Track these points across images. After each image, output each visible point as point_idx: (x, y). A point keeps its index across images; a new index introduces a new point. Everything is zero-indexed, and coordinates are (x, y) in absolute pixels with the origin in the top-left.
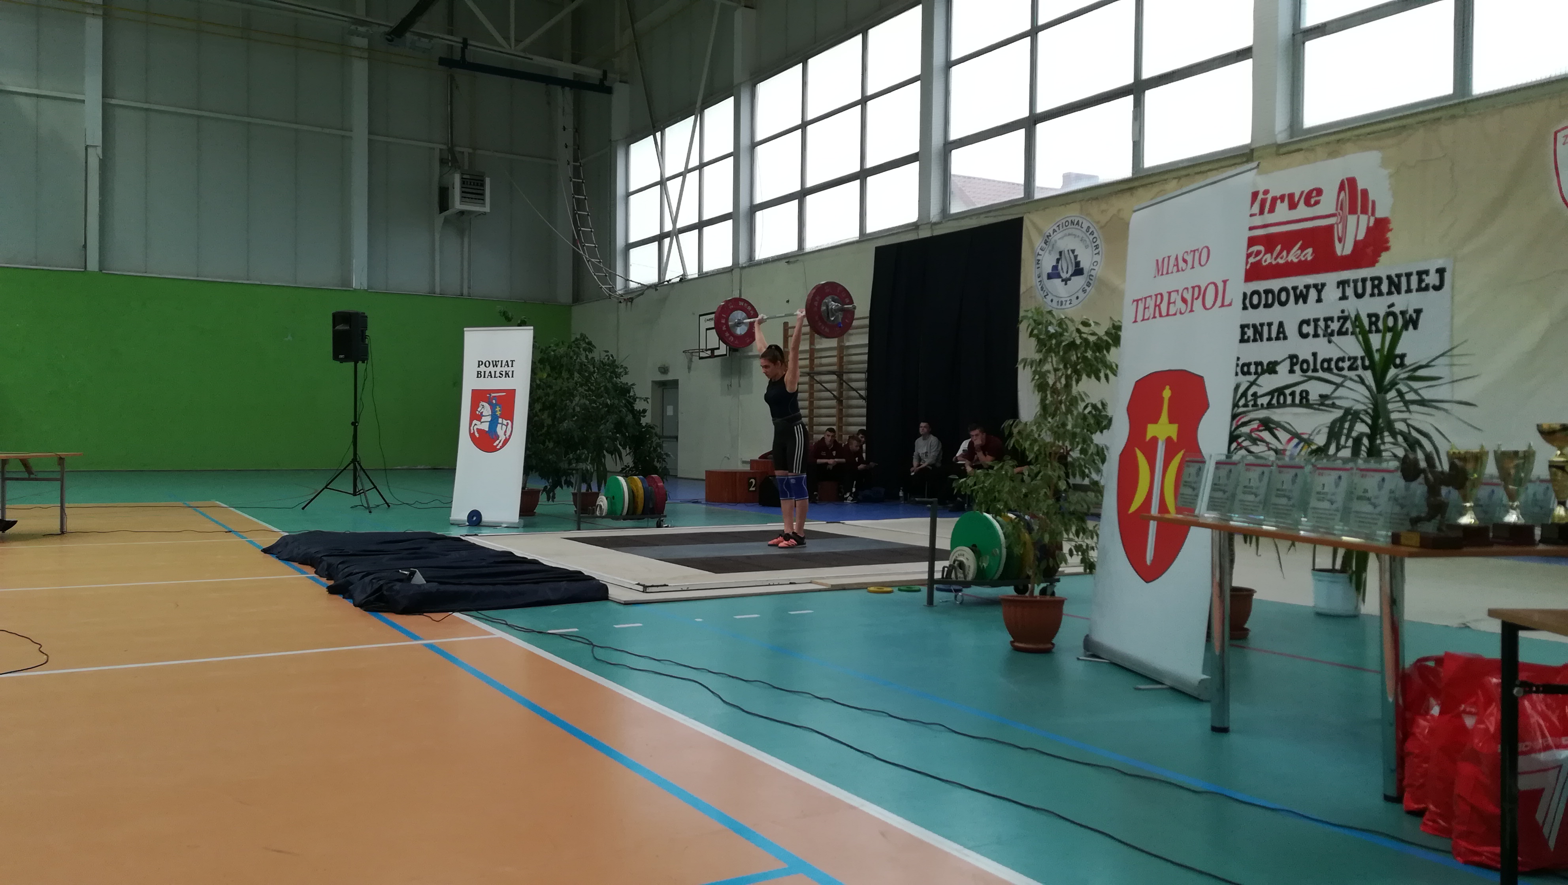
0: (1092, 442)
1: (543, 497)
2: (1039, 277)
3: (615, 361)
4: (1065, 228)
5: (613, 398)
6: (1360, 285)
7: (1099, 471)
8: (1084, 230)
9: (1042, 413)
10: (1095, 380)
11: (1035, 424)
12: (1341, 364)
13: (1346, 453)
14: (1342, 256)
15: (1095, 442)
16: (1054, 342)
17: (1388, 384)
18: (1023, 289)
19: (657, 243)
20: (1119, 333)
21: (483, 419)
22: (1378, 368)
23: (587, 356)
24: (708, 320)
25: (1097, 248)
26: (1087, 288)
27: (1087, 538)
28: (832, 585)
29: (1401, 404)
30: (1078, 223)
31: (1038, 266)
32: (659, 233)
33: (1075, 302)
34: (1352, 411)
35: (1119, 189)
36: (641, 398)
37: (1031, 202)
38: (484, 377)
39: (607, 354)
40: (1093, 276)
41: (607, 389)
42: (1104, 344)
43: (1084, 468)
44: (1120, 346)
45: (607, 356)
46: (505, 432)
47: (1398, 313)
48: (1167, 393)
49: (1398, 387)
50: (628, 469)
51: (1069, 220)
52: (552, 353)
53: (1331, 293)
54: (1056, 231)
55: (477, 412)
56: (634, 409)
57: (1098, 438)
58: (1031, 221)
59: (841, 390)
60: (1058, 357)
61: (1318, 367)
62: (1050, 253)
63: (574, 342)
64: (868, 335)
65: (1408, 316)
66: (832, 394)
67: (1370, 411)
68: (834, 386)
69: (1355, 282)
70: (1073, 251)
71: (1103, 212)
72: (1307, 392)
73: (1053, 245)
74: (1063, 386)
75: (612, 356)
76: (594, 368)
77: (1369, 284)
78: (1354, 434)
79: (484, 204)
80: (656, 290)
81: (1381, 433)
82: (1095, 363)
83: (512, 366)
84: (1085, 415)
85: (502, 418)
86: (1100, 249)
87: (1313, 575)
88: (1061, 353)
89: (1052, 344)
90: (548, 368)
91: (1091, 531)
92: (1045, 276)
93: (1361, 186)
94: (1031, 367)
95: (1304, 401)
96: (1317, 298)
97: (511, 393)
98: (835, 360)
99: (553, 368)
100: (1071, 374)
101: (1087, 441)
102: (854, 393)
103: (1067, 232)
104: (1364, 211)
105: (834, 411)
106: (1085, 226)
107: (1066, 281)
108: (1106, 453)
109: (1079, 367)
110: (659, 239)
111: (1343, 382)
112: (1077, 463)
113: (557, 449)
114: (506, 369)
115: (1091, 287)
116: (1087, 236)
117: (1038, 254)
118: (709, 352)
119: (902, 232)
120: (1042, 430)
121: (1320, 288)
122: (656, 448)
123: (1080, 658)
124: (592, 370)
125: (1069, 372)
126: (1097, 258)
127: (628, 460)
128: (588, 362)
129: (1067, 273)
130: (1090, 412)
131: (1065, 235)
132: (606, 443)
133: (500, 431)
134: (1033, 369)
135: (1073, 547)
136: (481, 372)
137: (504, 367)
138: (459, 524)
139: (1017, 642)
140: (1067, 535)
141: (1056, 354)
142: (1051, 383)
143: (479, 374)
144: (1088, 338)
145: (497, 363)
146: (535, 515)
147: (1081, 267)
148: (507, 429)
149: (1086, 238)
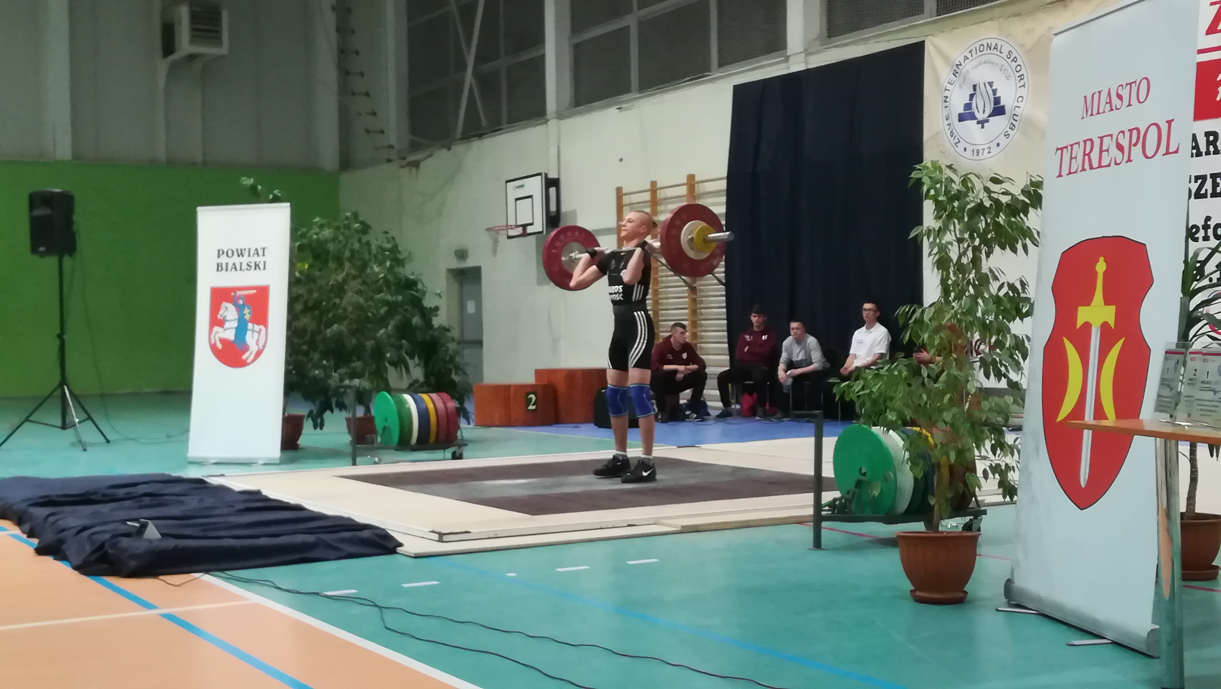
0: (1010, 333)
1: (308, 425)
2: (947, 120)
3: (397, 245)
4: (979, 53)
5: (396, 293)
7: (1018, 367)
8: (1004, 56)
10: (1010, 252)
15: (1013, 332)
18: (926, 136)
20: (1040, 191)
21: (227, 325)
23: (360, 240)
24: (517, 187)
25: (1021, 79)
26: (1010, 132)
27: (1005, 455)
28: (682, 527)
30: (996, 48)
31: (946, 104)
33: (995, 150)
36: (432, 292)
38: (227, 270)
39: (388, 235)
40: (1018, 115)
42: (1019, 206)
43: (999, 365)
44: (1041, 208)
45: (386, 238)
46: (258, 340)
48: (1101, 267)
50: (417, 385)
51: (985, 43)
52: (315, 237)
54: (968, 59)
55: (219, 317)
56: (423, 306)
57: (1018, 327)
58: (935, 46)
60: (962, 224)
62: (960, 87)
63: (343, 221)
66: (683, 279)
70: (991, 84)
71: (1028, 31)
73: (965, 78)
74: (969, 261)
75: (393, 238)
76: (370, 254)
79: (220, 45)
80: (449, 149)
82: (1009, 230)
83: (264, 255)
84: (997, 296)
85: (253, 323)
86: (1025, 80)
88: (966, 219)
89: (954, 207)
90: (311, 258)
91: (1009, 446)
92: (955, 118)
94: (928, 238)
97: (264, 291)
99: (316, 257)
100: (980, 244)
101: (1003, 330)
103: (983, 59)
105: (686, 302)
106: (1005, 51)
107: (982, 123)
108: (1027, 345)
109: (989, 236)
110: (451, 82)
112: (990, 360)
113: (324, 362)
114: (256, 259)
115: (1015, 130)
116: (1009, 64)
117: (946, 90)
118: (520, 229)
119: (768, 64)
123: (999, 609)
124: (367, 257)
125: (977, 242)
127: (418, 373)
128: (362, 247)
129: (984, 113)
130: (1007, 293)
131: (980, 64)
132: (388, 352)
133: (251, 339)
134: (931, 239)
135: (989, 466)
136: (222, 264)
137: (253, 256)
138: (200, 463)
139: (920, 591)
140: (980, 453)
141: (960, 219)
142: (954, 256)
143: (219, 267)
144: (999, 198)
145: (243, 252)
146: (300, 447)
147: (1002, 104)
148: (260, 337)
149: (1006, 66)
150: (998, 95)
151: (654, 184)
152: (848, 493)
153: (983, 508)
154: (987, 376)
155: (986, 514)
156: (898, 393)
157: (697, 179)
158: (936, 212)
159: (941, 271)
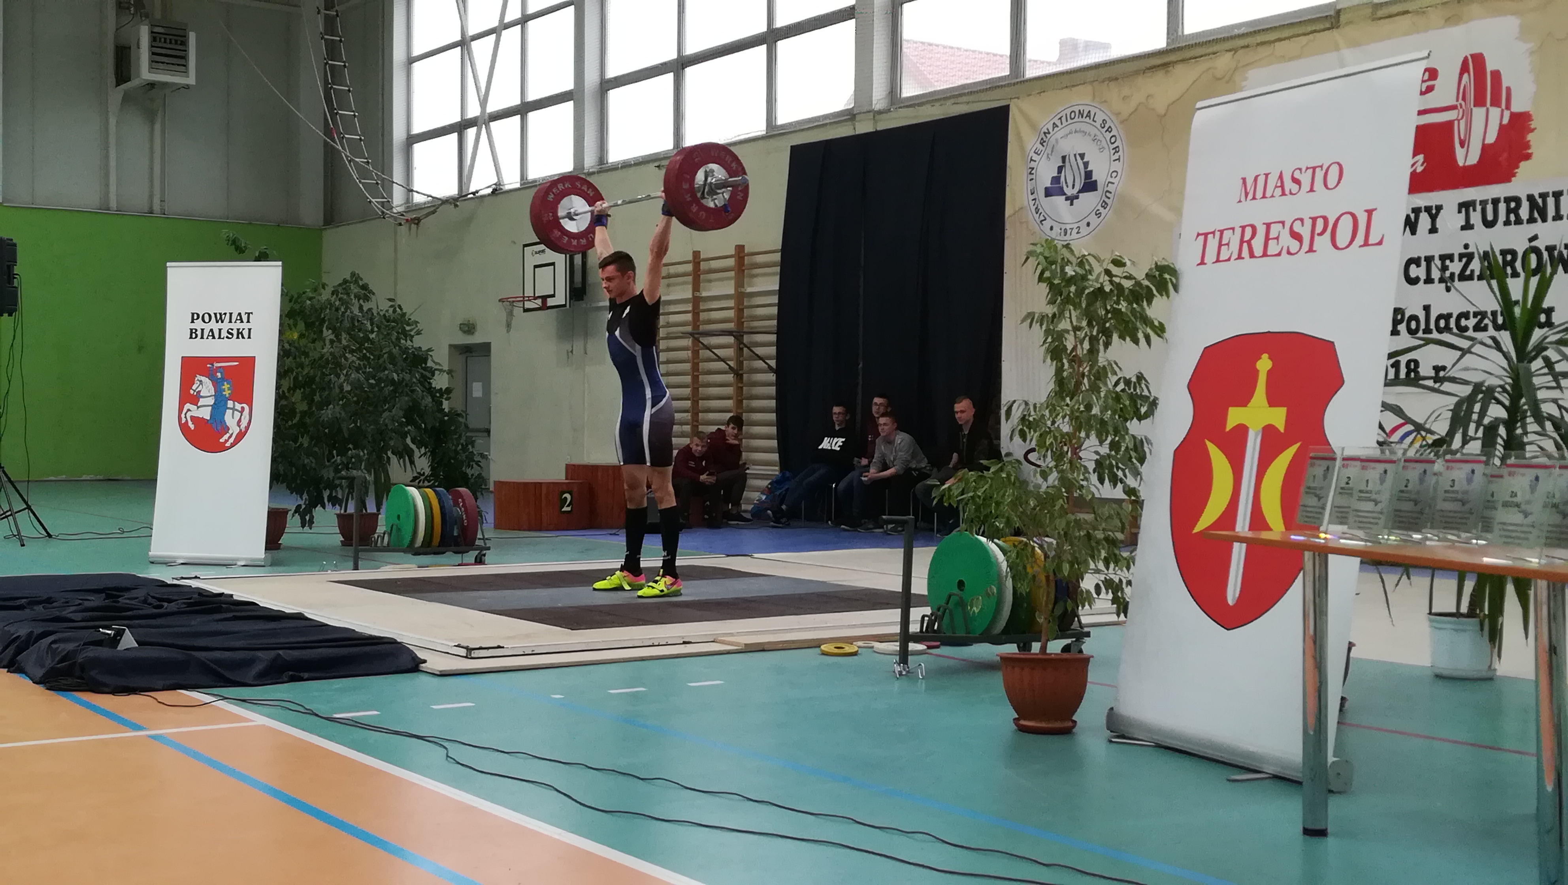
0: (1127, 433)
1: (293, 522)
2: (1032, 194)
3: (404, 314)
4: (1070, 121)
5: (402, 371)
6: (1490, 208)
7: (1136, 474)
8: (1098, 125)
9: (1058, 389)
10: (1132, 343)
11: (1047, 408)
12: (1463, 322)
13: (1475, 447)
14: (1464, 167)
15: (1131, 432)
16: (1073, 289)
17: (1532, 350)
18: (1009, 211)
19: (455, 135)
21: (202, 402)
22: (1520, 326)
23: (361, 307)
24: (536, 253)
25: (1116, 152)
26: (1102, 210)
27: (1122, 570)
28: (746, 645)
29: (1550, 378)
30: (1088, 115)
31: (1031, 177)
32: (460, 120)
33: (1084, 230)
34: (1484, 388)
35: (1148, 66)
36: (441, 371)
37: (1021, 82)
38: (202, 338)
39: (392, 303)
40: (1111, 193)
41: (392, 359)
42: (1144, 292)
43: (1115, 470)
44: (1167, 296)
45: (391, 306)
46: (240, 421)
47: (1543, 248)
48: (1264, 364)
49: (1545, 353)
50: (422, 478)
51: (1076, 109)
52: (308, 302)
53: (1450, 220)
54: (1057, 126)
55: (192, 392)
56: (431, 387)
57: (1135, 427)
58: (1021, 112)
59: (741, 359)
60: (1079, 311)
61: (1432, 326)
62: (1048, 157)
63: (340, 285)
64: (777, 278)
65: (1556, 253)
66: (728, 364)
67: (1508, 387)
68: (730, 352)
69: (1484, 203)
70: (1082, 156)
71: (1124, 98)
72: (1416, 362)
73: (1053, 148)
74: (1085, 352)
75: (400, 307)
76: (372, 324)
77: (1502, 207)
78: (1486, 421)
79: (186, 73)
80: (456, 206)
81: (1524, 418)
82: (1133, 318)
83: (248, 322)
84: (1117, 392)
85: (234, 402)
86: (1120, 153)
87: (1431, 621)
88: (1084, 306)
89: (1070, 292)
90: (301, 325)
91: (1125, 559)
92: (1042, 193)
93: (1490, 67)
94: (1041, 325)
95: (1412, 375)
96: (1430, 227)
97: (248, 364)
98: (731, 314)
99: (309, 326)
100: (1098, 334)
101: (1120, 431)
102: (760, 364)
103: (1074, 127)
104: (1496, 103)
105: (730, 390)
106: (1099, 119)
107: (1071, 199)
108: (1146, 449)
109: (1108, 325)
110: (460, 128)
111: (1472, 346)
112: (1108, 462)
113: (316, 449)
115: (1108, 208)
116: (1103, 134)
117: (1031, 160)
118: (539, 301)
119: (831, 123)
120: (1058, 414)
121: (1434, 213)
122: (467, 445)
123: (1113, 740)
124: (370, 328)
125: (1095, 333)
126: (1117, 166)
127: (423, 464)
128: (363, 317)
129: (1073, 188)
130: (1123, 390)
131: (1071, 133)
132: (391, 439)
133: (230, 419)
134: (1044, 327)
135: (1102, 581)
136: (196, 330)
137: (235, 322)
138: (167, 563)
139: (1025, 719)
140: (1096, 566)
141: (1077, 306)
142: (1070, 347)
143: (193, 334)
144: (1122, 282)
145: (223, 316)
146: (282, 546)
147: (1094, 179)
148: (243, 417)
149: (1100, 137)
150: (1089, 169)
151: (696, 254)
152: (939, 609)
153: (1086, 630)
154: (1101, 481)
155: (1089, 637)
156: (1006, 497)
157: (746, 252)
158: (1049, 296)
159: (1055, 362)
